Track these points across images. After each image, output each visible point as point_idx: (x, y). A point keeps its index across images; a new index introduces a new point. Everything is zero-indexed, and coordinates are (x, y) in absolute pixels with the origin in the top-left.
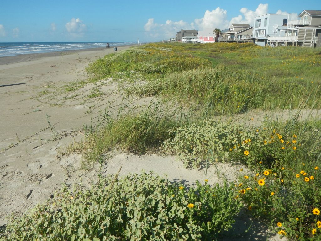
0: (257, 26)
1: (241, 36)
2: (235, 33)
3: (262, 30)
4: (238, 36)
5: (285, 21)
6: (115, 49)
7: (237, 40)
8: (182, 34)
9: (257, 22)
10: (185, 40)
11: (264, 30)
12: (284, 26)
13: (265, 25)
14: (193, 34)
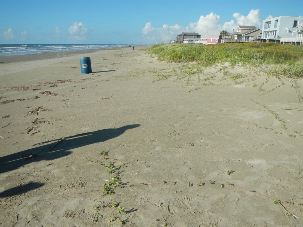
0: (265, 28)
1: (248, 37)
2: (243, 34)
3: (272, 31)
4: (246, 37)
5: (295, 22)
6: (133, 48)
7: (244, 41)
8: (182, 37)
9: (266, 23)
10: (187, 42)
11: (274, 31)
12: (294, 28)
13: (275, 27)
14: (193, 36)
